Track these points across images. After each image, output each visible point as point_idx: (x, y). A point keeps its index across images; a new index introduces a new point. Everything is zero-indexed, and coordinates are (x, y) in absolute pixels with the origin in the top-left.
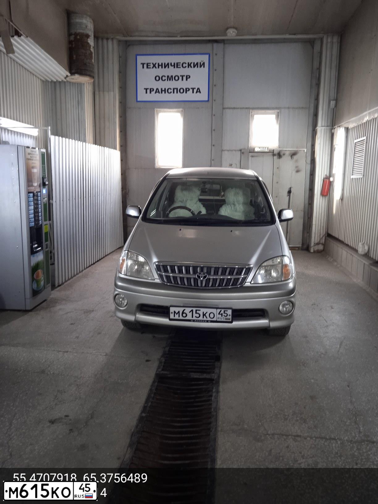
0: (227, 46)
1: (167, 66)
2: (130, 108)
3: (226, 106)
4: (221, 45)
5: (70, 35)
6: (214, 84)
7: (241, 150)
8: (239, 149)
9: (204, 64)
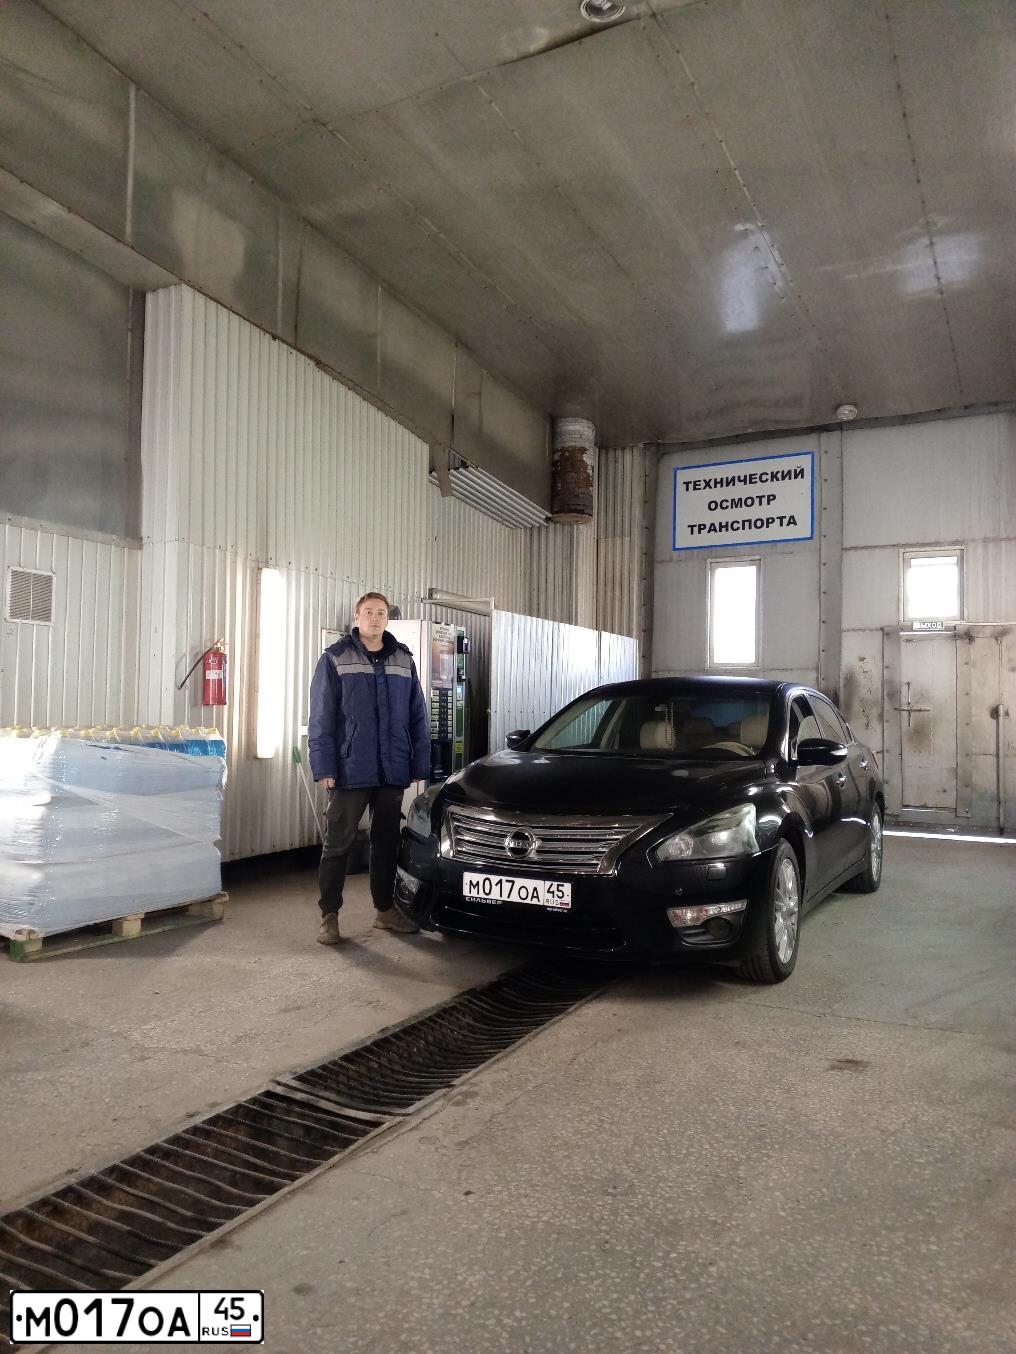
0: (845, 433)
1: (731, 482)
2: (661, 562)
3: (846, 545)
4: (836, 435)
5: (554, 451)
6: (824, 506)
7: (882, 629)
8: (878, 627)
9: (802, 471)
